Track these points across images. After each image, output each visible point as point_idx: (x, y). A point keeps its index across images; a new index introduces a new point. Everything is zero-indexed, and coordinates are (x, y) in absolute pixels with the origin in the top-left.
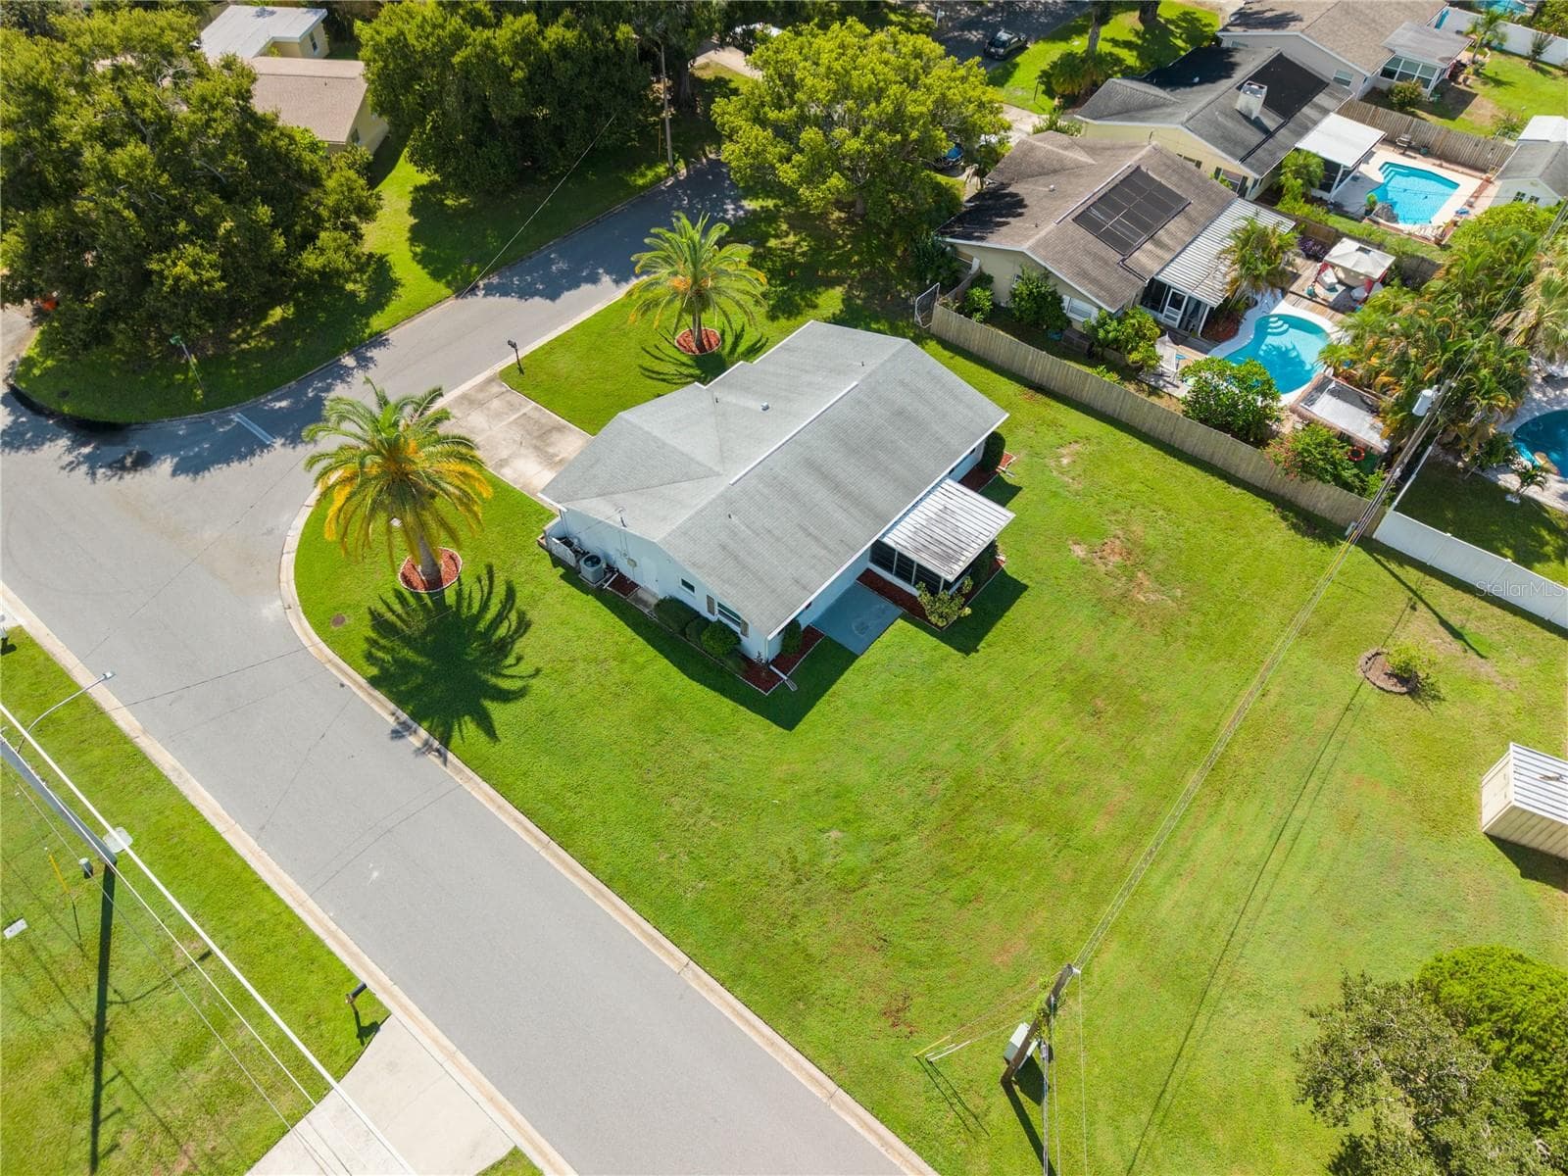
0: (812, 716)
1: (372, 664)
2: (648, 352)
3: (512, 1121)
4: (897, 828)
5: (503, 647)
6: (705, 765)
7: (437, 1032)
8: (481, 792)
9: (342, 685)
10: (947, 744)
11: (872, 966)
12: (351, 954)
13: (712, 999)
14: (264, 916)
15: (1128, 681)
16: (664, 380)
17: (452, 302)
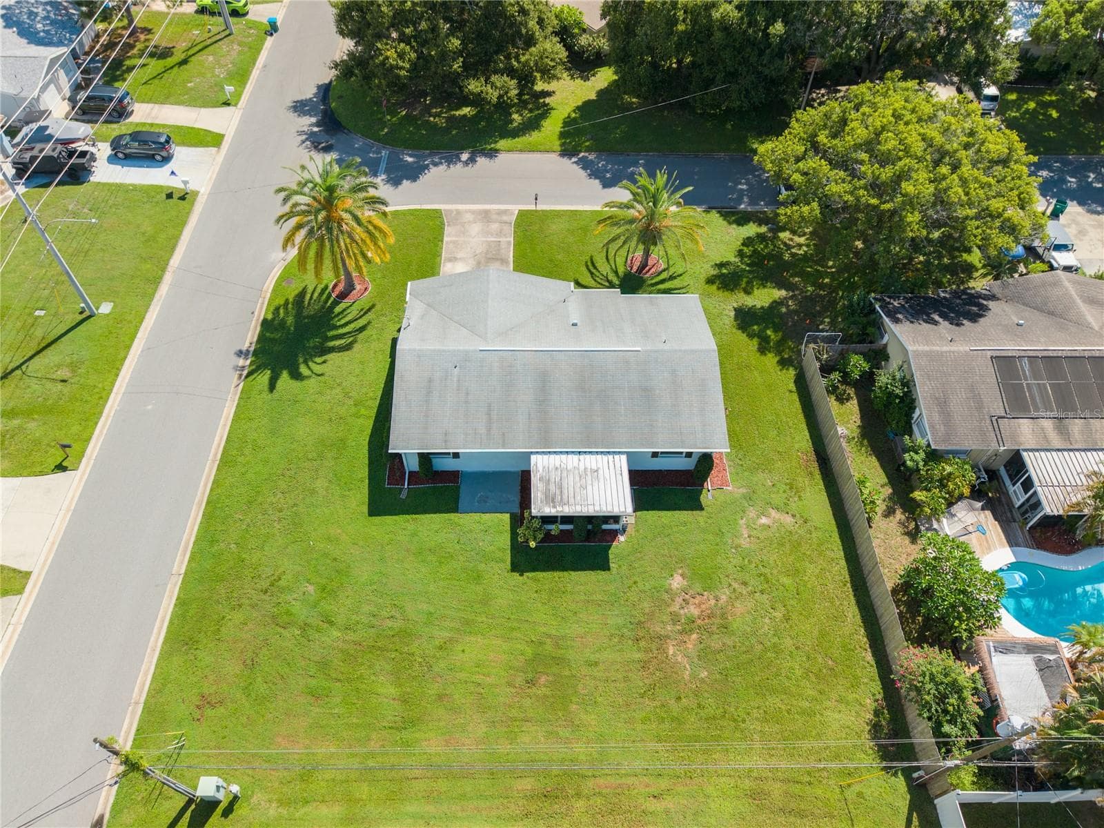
0: (389, 519)
1: (273, 314)
2: (607, 252)
3: (46, 560)
4: (340, 620)
5: (324, 351)
6: (313, 492)
7: (78, 494)
8: (229, 410)
9: (253, 313)
10: (425, 606)
11: (232, 668)
12: (101, 432)
13: (165, 602)
14: (100, 385)
15: (580, 686)
16: (592, 273)
17: (554, 157)
